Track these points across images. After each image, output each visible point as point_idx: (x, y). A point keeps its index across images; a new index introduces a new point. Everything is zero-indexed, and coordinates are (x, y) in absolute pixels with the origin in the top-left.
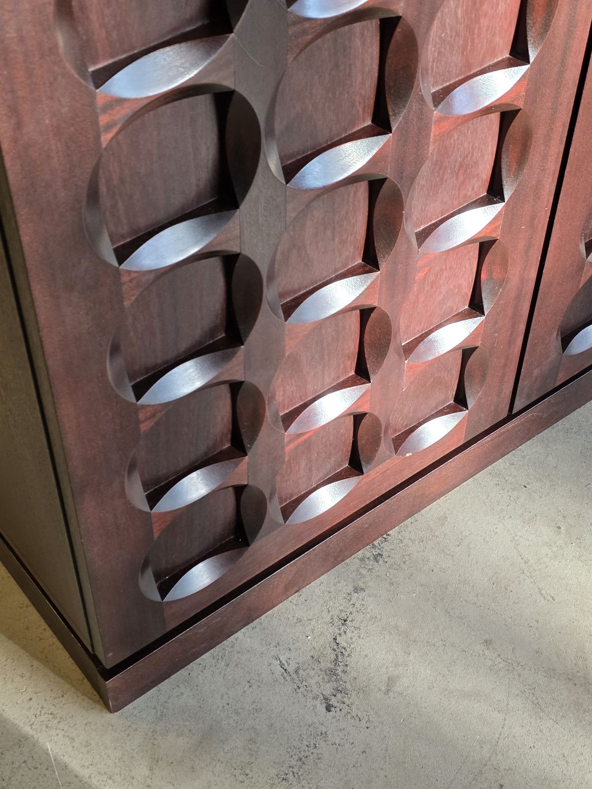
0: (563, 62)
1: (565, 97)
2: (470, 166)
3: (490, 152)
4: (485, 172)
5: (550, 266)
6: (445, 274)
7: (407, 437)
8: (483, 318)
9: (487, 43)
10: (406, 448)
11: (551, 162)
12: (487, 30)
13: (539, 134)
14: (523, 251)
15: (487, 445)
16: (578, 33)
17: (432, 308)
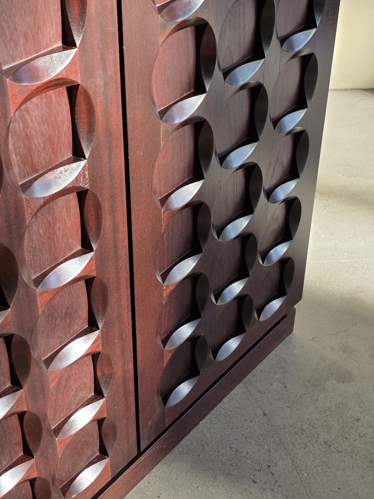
0: (116, 246)
1: (122, 264)
2: (73, 313)
3: (84, 302)
4: (83, 314)
5: (141, 359)
6: (72, 378)
7: (71, 485)
8: (104, 399)
9: (64, 244)
10: (71, 492)
11: (124, 301)
12: (63, 237)
13: (111, 287)
14: (119, 354)
15: (129, 475)
16: (121, 229)
17: (69, 400)
